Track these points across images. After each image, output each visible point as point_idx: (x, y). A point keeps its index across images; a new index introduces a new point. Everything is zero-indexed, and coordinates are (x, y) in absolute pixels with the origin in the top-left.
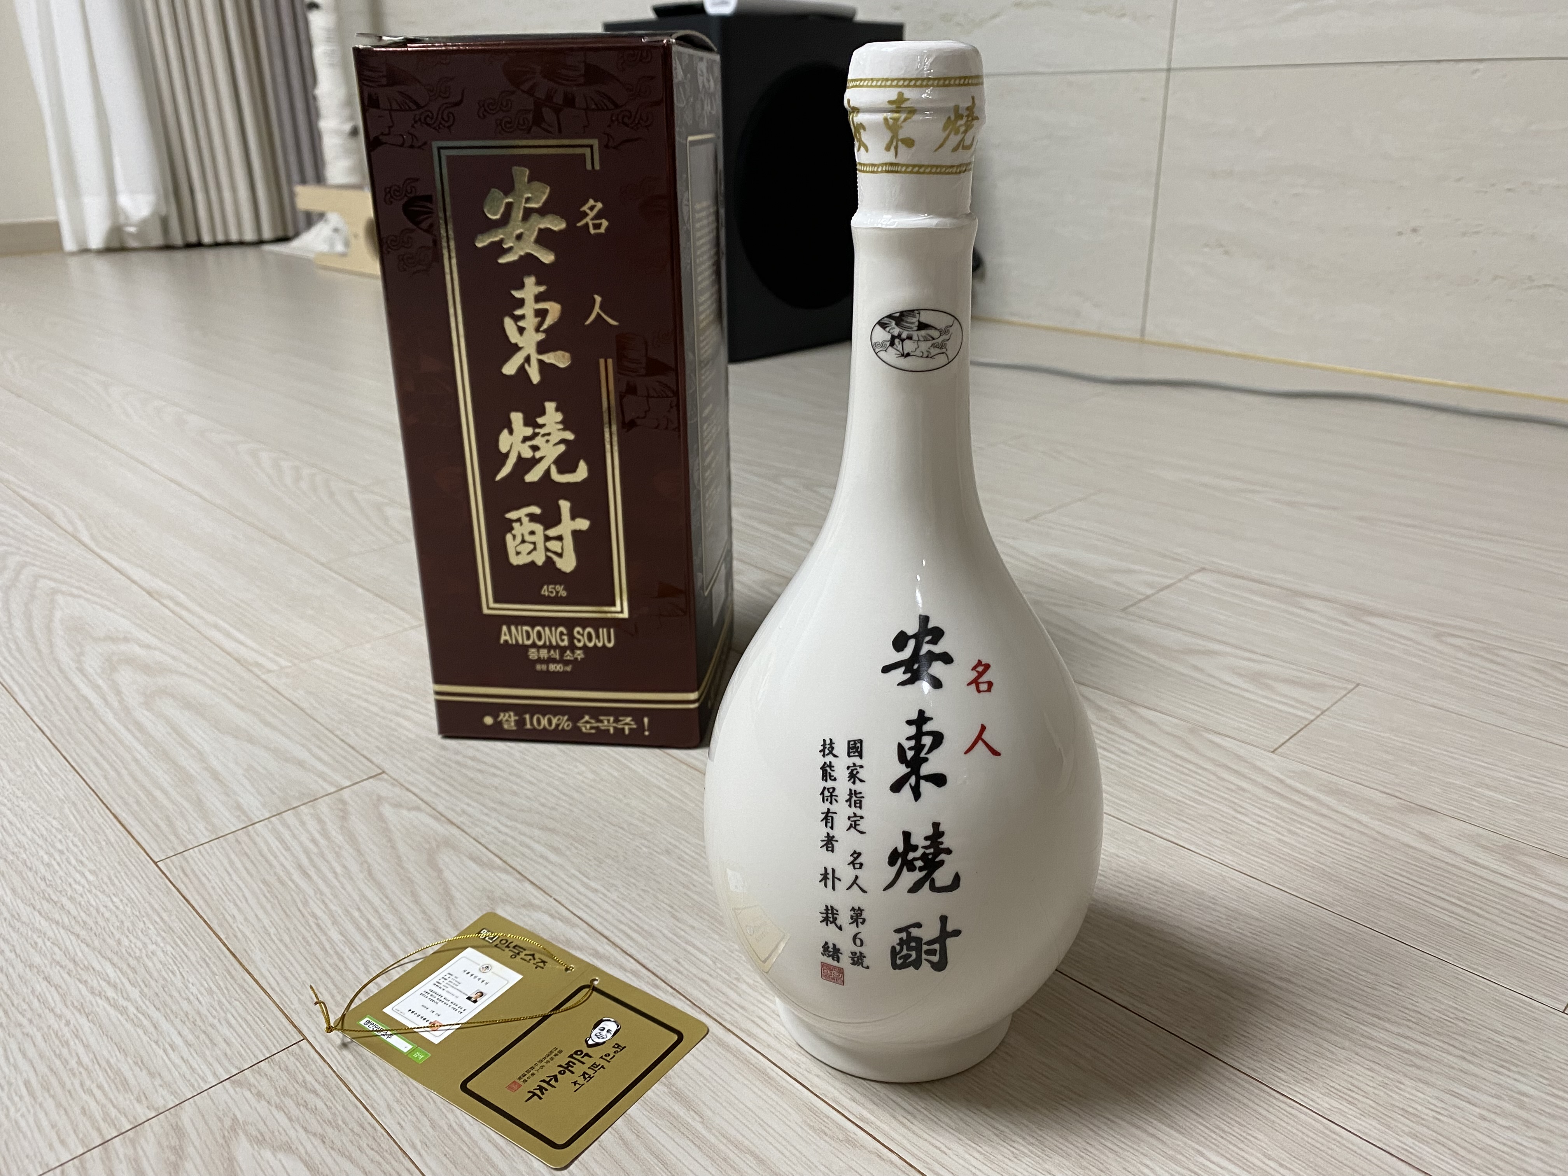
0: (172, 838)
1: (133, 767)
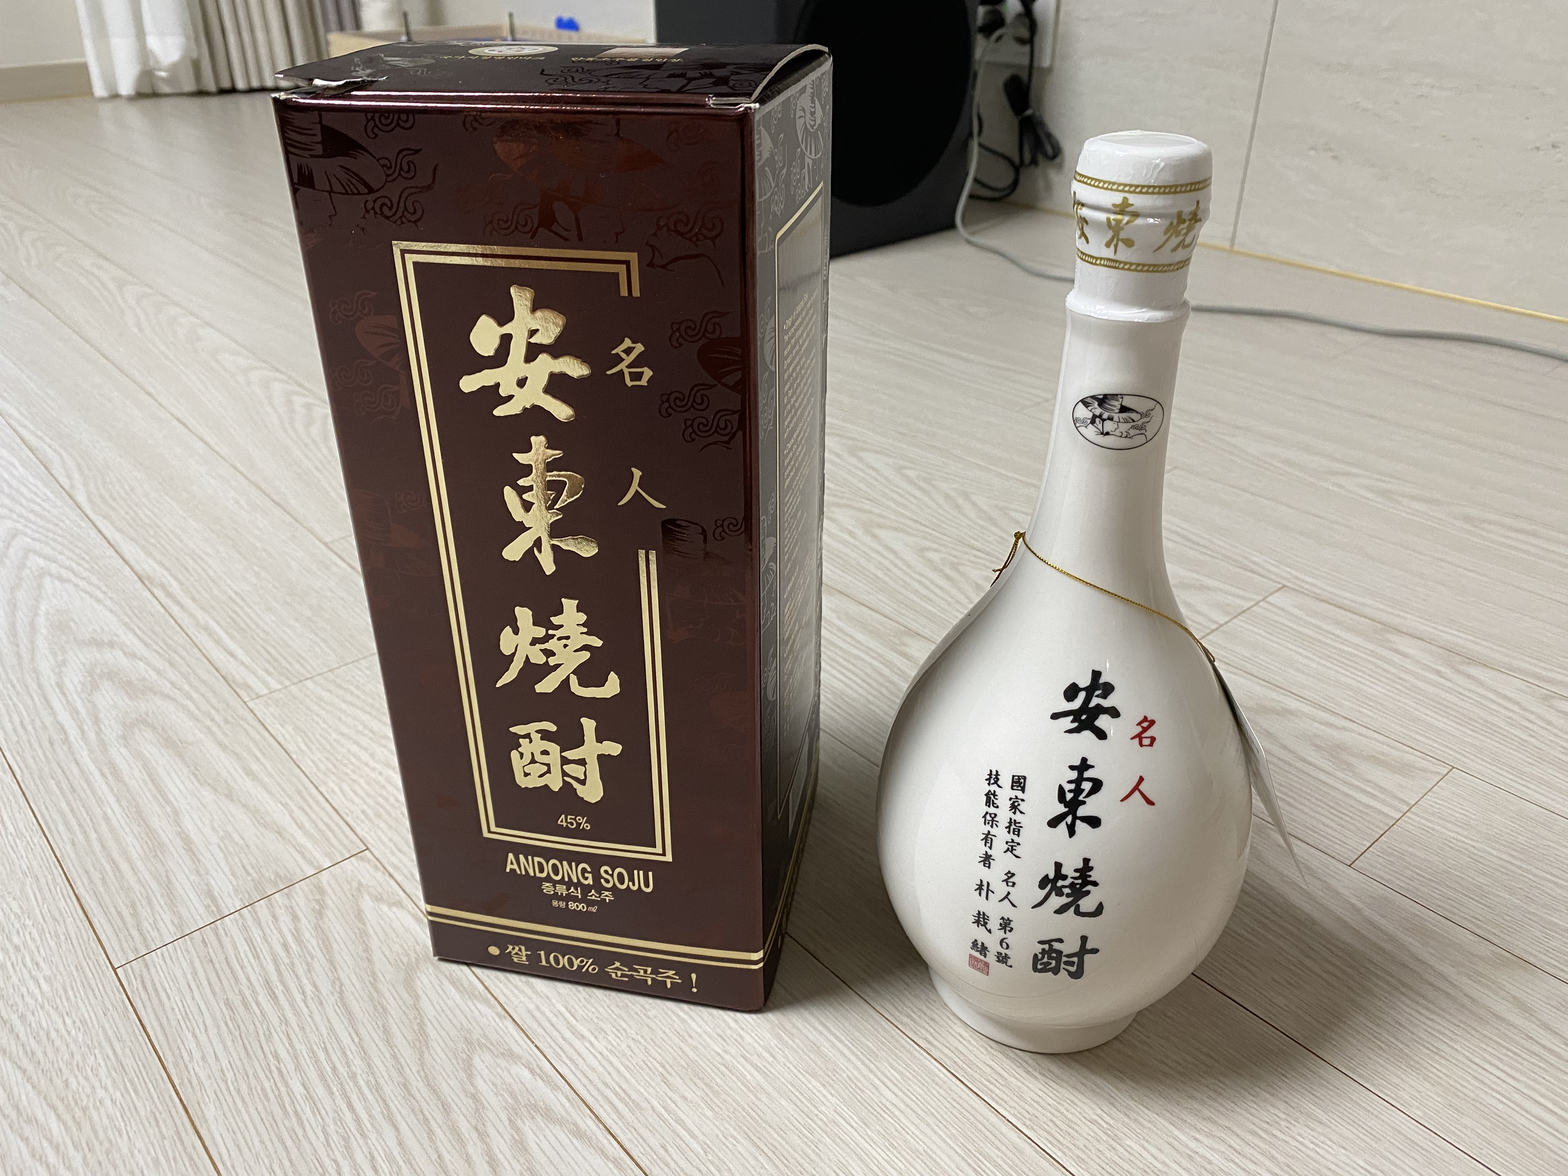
0: (135, 933)
1: (104, 828)
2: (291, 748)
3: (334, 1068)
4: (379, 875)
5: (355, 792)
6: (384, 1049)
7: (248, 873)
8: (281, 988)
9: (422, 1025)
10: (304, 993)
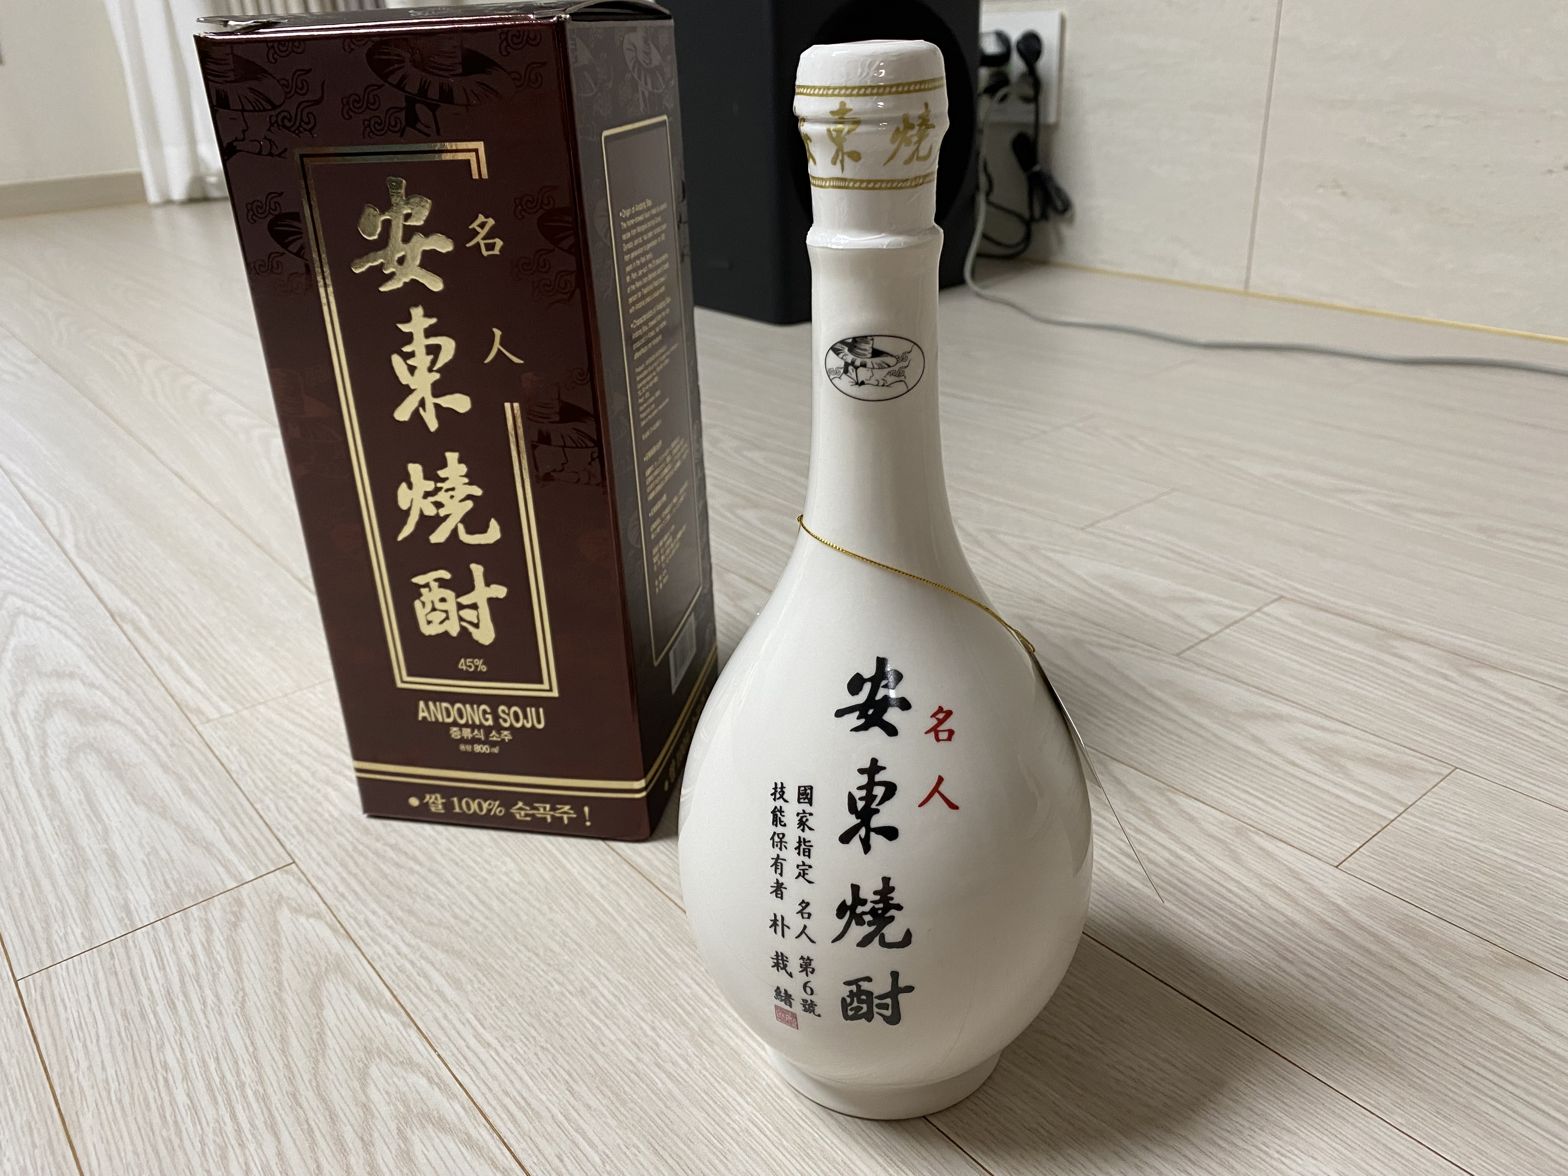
0: (44, 946)
1: (31, 846)
2: (233, 768)
3: (223, 1078)
4: (302, 888)
5: (291, 809)
6: (277, 1057)
7: (168, 887)
8: (181, 998)
9: (321, 1035)
10: (204, 1004)
